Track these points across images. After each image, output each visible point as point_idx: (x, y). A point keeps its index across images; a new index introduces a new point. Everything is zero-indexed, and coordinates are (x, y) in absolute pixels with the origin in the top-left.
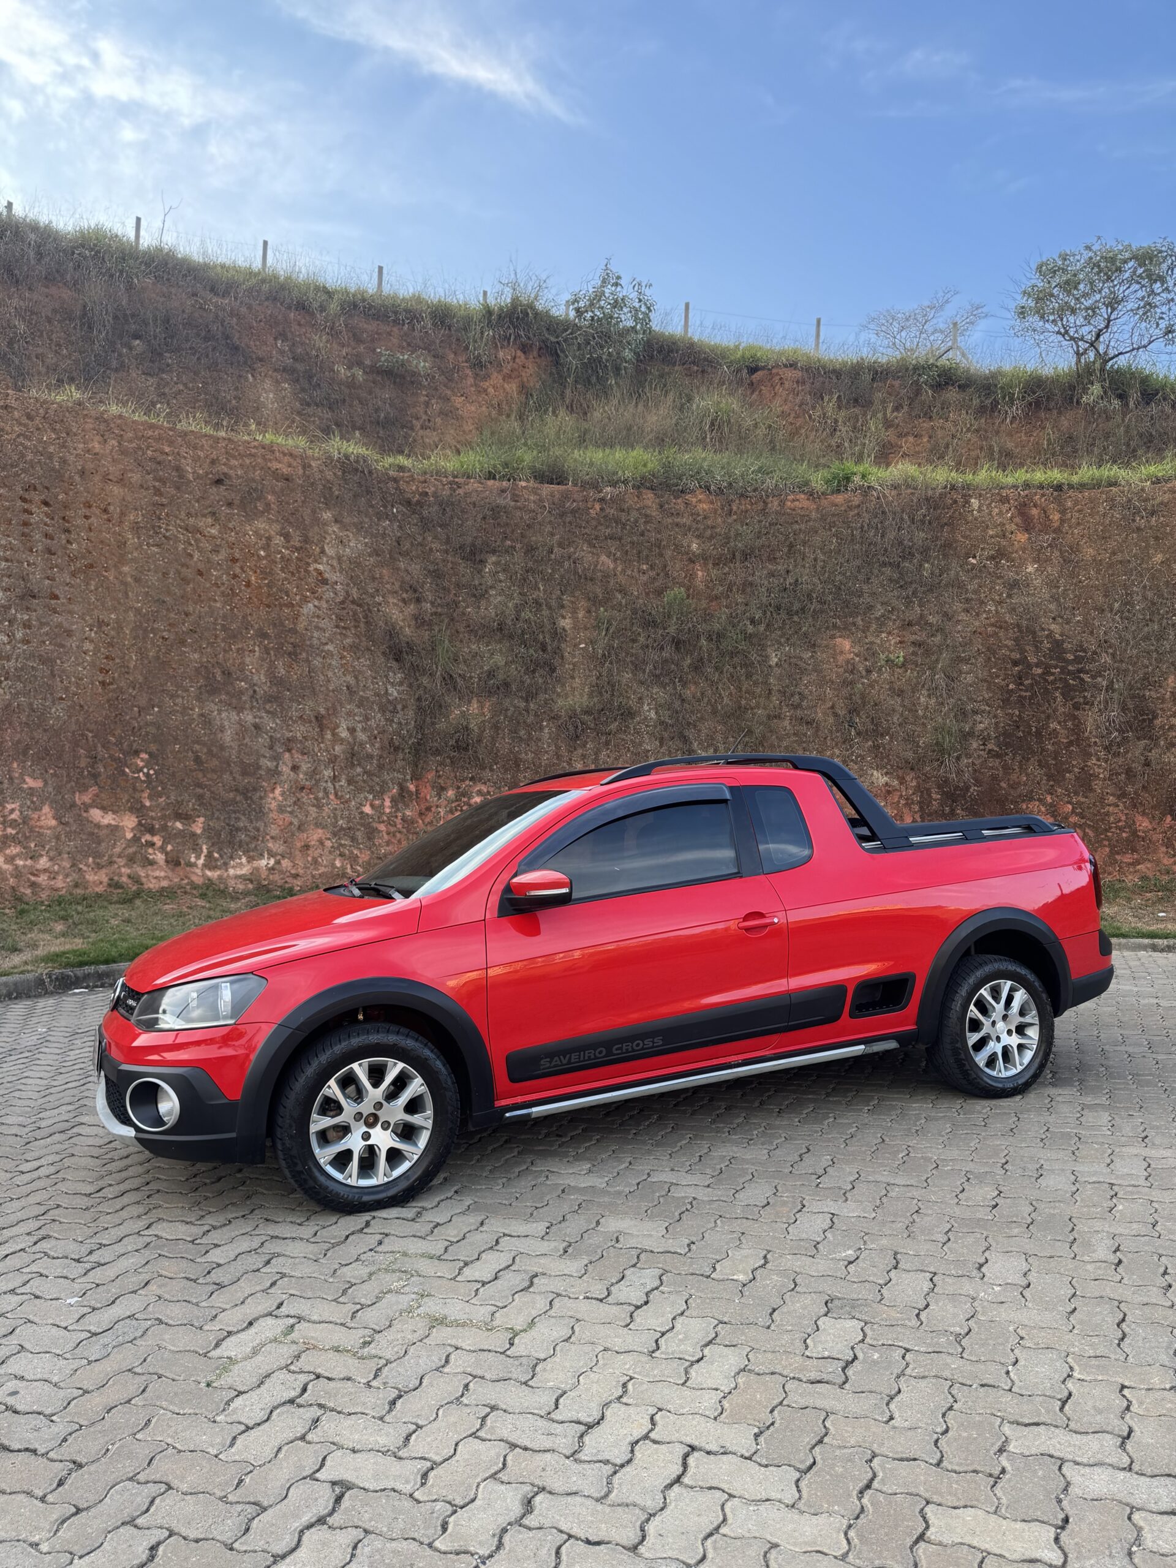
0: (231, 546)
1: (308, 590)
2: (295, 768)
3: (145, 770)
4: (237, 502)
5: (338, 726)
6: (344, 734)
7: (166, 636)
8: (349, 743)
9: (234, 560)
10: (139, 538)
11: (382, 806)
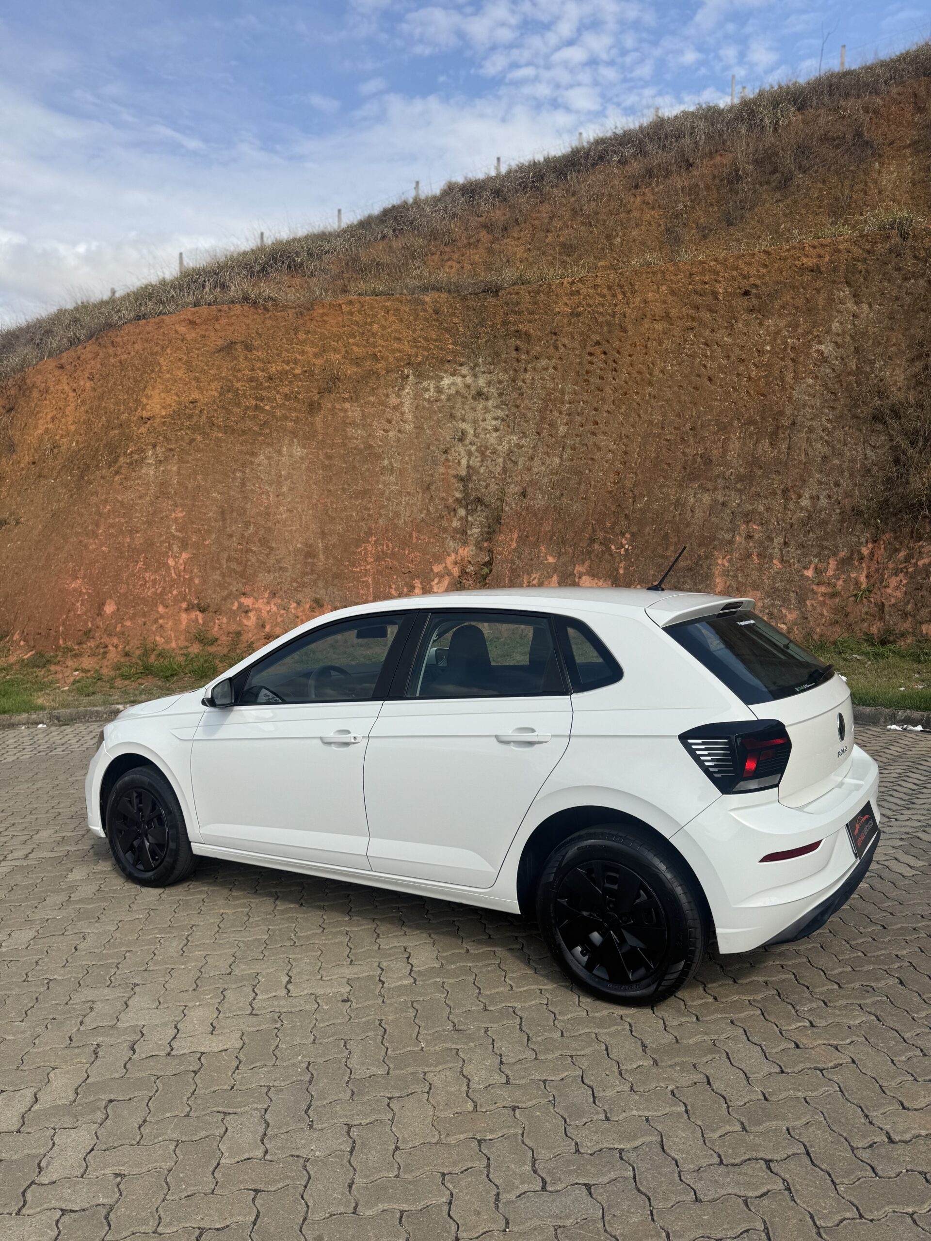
0: (742, 348)
1: (805, 372)
2: (749, 537)
3: (627, 546)
4: (756, 308)
5: (800, 497)
6: (805, 502)
7: (668, 437)
8: (807, 511)
9: (742, 361)
10: (665, 362)
11: (826, 570)
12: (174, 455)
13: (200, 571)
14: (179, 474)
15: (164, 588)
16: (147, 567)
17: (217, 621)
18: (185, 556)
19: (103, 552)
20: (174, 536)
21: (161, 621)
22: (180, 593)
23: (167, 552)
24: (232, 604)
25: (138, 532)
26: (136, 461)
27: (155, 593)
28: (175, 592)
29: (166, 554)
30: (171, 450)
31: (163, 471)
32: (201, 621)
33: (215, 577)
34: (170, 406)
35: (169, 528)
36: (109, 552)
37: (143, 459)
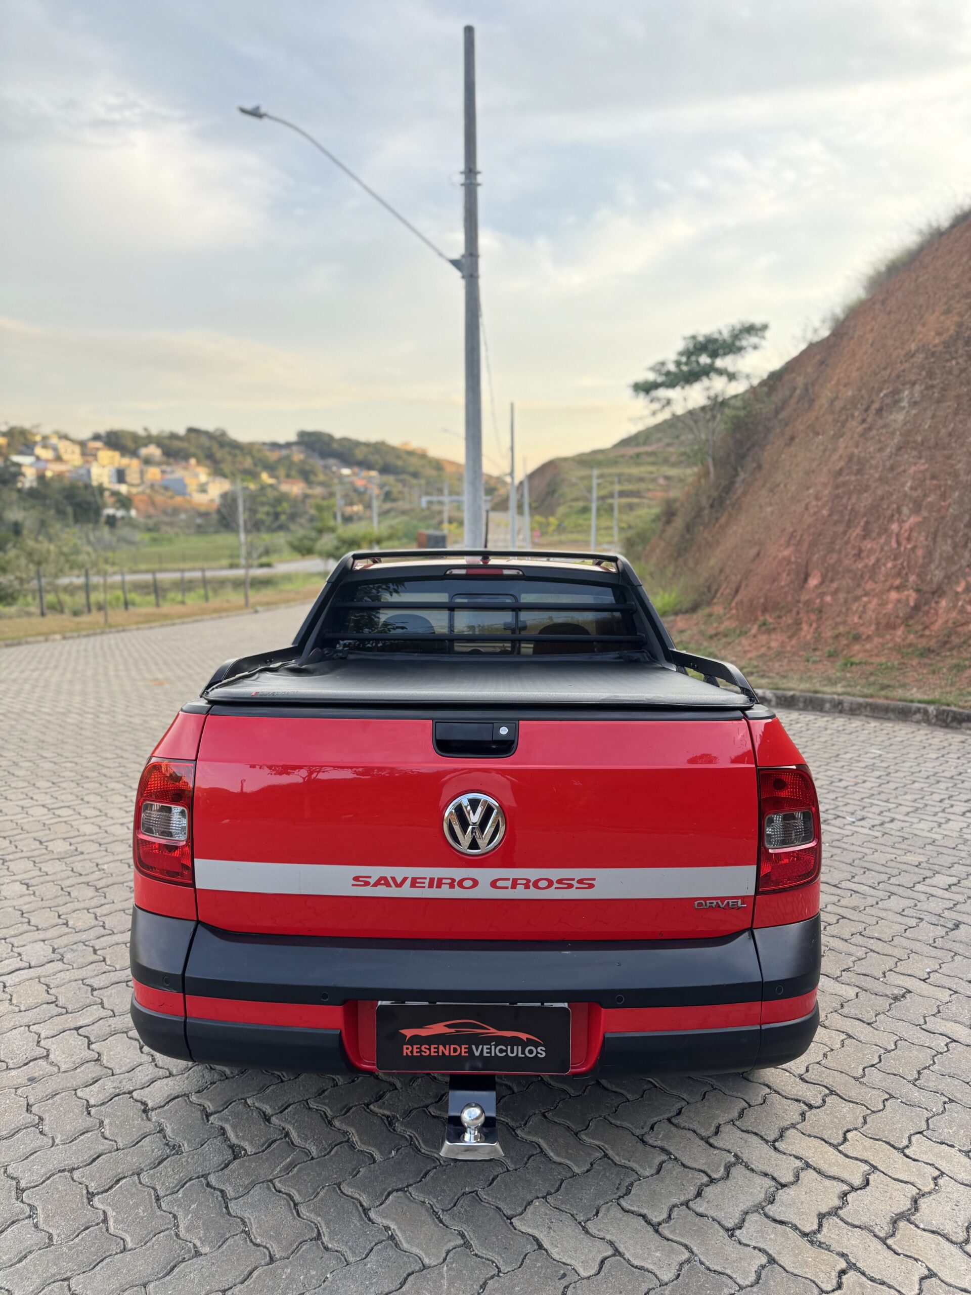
12: (933, 393)
13: (926, 539)
14: (933, 417)
15: (878, 560)
16: (866, 534)
17: (933, 605)
18: (914, 520)
19: (823, 516)
20: (906, 495)
21: (865, 599)
22: (894, 566)
23: (892, 516)
24: (958, 583)
25: (866, 491)
26: (887, 405)
27: (866, 566)
28: (890, 565)
29: (891, 519)
30: (933, 386)
31: (915, 415)
32: (912, 604)
33: (944, 548)
34: (948, 329)
35: (903, 485)
36: (830, 515)
37: (896, 402)
